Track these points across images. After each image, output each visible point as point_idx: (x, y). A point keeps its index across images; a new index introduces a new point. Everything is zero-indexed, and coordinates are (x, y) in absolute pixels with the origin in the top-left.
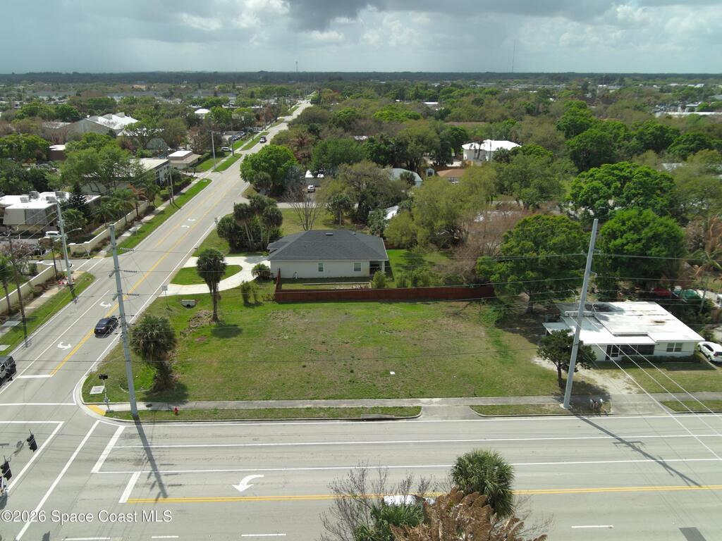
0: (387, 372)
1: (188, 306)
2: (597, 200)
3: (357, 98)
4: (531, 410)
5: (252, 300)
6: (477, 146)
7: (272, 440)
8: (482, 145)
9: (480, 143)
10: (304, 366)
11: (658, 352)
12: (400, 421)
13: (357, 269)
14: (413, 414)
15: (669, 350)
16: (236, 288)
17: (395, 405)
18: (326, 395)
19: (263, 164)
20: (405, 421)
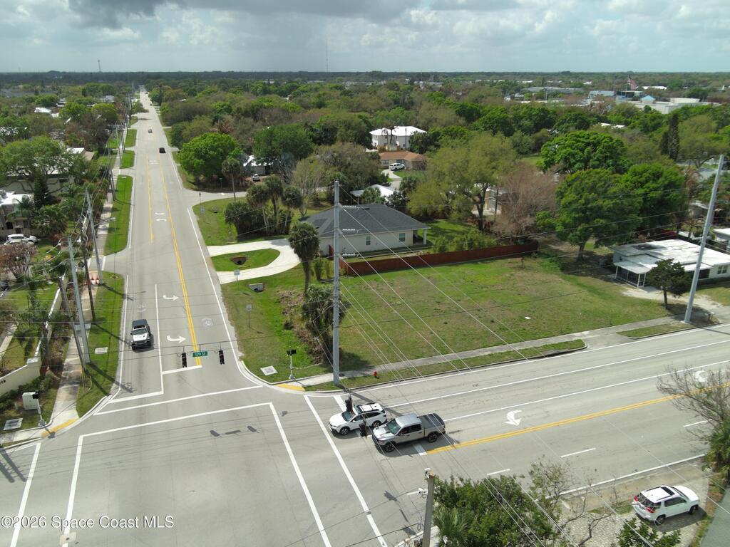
0: (522, 319)
1: (256, 290)
2: (574, 164)
3: (209, 93)
4: (666, 329)
5: (324, 277)
6: (389, 131)
7: (491, 384)
8: (393, 131)
9: (392, 129)
10: (446, 323)
11: (712, 275)
12: (576, 353)
13: (402, 239)
14: (579, 346)
15: (719, 272)
16: (295, 268)
17: (560, 342)
18: (494, 343)
19: (211, 152)
20: (579, 352)
